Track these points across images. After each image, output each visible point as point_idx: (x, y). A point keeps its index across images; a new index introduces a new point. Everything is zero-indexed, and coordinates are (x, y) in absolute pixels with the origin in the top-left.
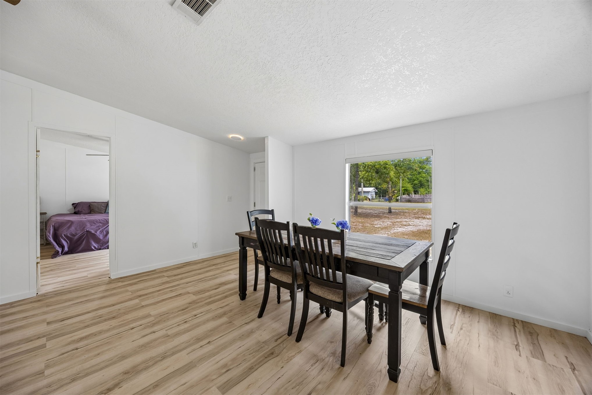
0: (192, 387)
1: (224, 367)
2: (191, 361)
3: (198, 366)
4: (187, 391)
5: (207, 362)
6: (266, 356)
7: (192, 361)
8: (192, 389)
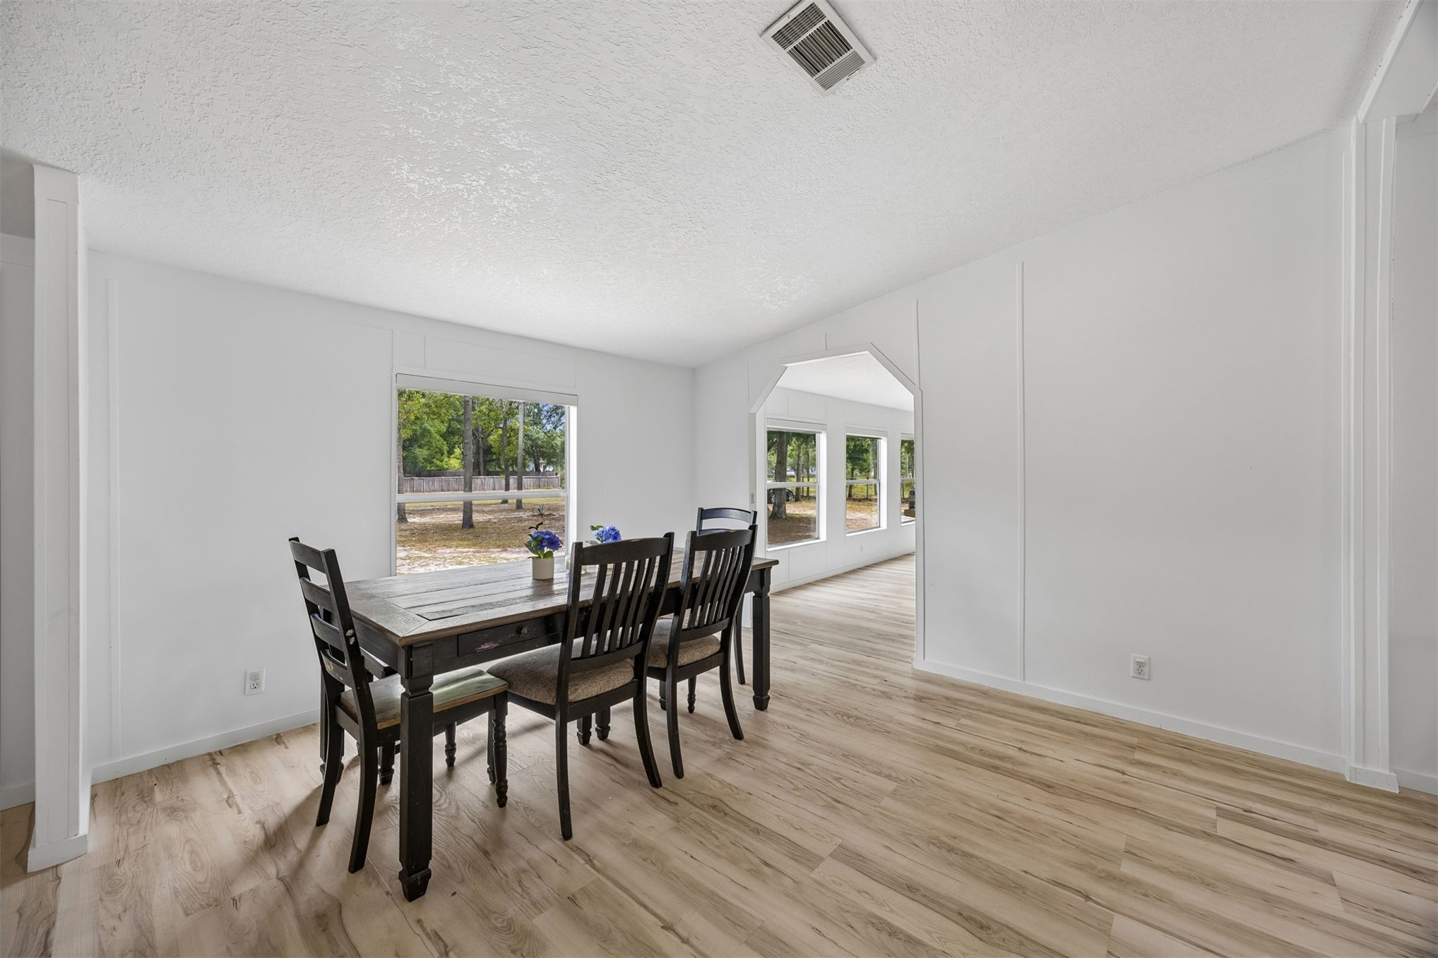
0: (821, 914)
1: (759, 873)
2: (744, 945)
3: (759, 924)
4: (832, 919)
5: (746, 908)
6: (722, 814)
7: (746, 942)
8: (825, 912)
